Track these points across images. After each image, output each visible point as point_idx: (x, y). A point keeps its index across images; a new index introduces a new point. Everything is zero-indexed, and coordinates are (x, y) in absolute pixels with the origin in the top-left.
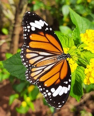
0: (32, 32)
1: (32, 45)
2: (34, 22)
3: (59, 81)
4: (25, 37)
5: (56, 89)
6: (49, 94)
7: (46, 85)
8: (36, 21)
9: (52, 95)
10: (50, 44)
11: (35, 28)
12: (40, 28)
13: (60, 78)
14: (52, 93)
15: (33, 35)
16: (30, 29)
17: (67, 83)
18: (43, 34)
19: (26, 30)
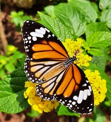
1: (35, 56)
4: (27, 49)
5: (78, 96)
8: (36, 30)
10: (54, 52)
13: (76, 84)
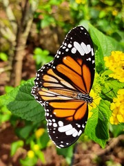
2: (80, 44)
3: (71, 118)
4: (58, 55)
6: (55, 125)
7: (55, 113)
8: (83, 43)
9: (57, 128)
12: (82, 54)
13: (73, 116)
14: (58, 126)
16: (70, 49)
17: (79, 126)
18: (81, 63)
19: (64, 48)
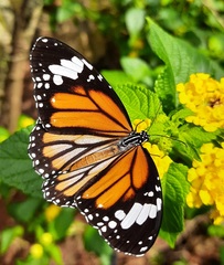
0: (55, 89)
1: (57, 120)
2: (59, 64)
3: (131, 192)
4: (39, 102)
5: (127, 213)
6: (113, 225)
7: (100, 206)
8: (63, 61)
9: (119, 227)
10: (100, 114)
11: (63, 77)
12: (75, 77)
13: (132, 186)
14: (119, 222)
15: (59, 96)
16: (51, 81)
17: (151, 194)
18: (83, 92)
19: (40, 85)
